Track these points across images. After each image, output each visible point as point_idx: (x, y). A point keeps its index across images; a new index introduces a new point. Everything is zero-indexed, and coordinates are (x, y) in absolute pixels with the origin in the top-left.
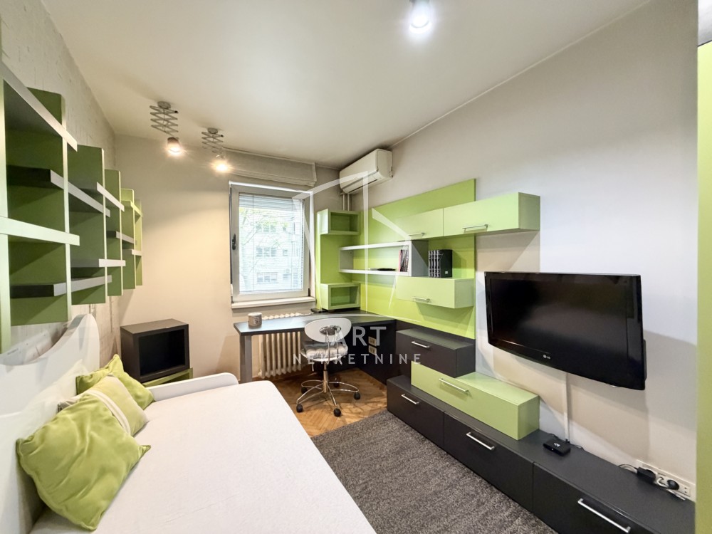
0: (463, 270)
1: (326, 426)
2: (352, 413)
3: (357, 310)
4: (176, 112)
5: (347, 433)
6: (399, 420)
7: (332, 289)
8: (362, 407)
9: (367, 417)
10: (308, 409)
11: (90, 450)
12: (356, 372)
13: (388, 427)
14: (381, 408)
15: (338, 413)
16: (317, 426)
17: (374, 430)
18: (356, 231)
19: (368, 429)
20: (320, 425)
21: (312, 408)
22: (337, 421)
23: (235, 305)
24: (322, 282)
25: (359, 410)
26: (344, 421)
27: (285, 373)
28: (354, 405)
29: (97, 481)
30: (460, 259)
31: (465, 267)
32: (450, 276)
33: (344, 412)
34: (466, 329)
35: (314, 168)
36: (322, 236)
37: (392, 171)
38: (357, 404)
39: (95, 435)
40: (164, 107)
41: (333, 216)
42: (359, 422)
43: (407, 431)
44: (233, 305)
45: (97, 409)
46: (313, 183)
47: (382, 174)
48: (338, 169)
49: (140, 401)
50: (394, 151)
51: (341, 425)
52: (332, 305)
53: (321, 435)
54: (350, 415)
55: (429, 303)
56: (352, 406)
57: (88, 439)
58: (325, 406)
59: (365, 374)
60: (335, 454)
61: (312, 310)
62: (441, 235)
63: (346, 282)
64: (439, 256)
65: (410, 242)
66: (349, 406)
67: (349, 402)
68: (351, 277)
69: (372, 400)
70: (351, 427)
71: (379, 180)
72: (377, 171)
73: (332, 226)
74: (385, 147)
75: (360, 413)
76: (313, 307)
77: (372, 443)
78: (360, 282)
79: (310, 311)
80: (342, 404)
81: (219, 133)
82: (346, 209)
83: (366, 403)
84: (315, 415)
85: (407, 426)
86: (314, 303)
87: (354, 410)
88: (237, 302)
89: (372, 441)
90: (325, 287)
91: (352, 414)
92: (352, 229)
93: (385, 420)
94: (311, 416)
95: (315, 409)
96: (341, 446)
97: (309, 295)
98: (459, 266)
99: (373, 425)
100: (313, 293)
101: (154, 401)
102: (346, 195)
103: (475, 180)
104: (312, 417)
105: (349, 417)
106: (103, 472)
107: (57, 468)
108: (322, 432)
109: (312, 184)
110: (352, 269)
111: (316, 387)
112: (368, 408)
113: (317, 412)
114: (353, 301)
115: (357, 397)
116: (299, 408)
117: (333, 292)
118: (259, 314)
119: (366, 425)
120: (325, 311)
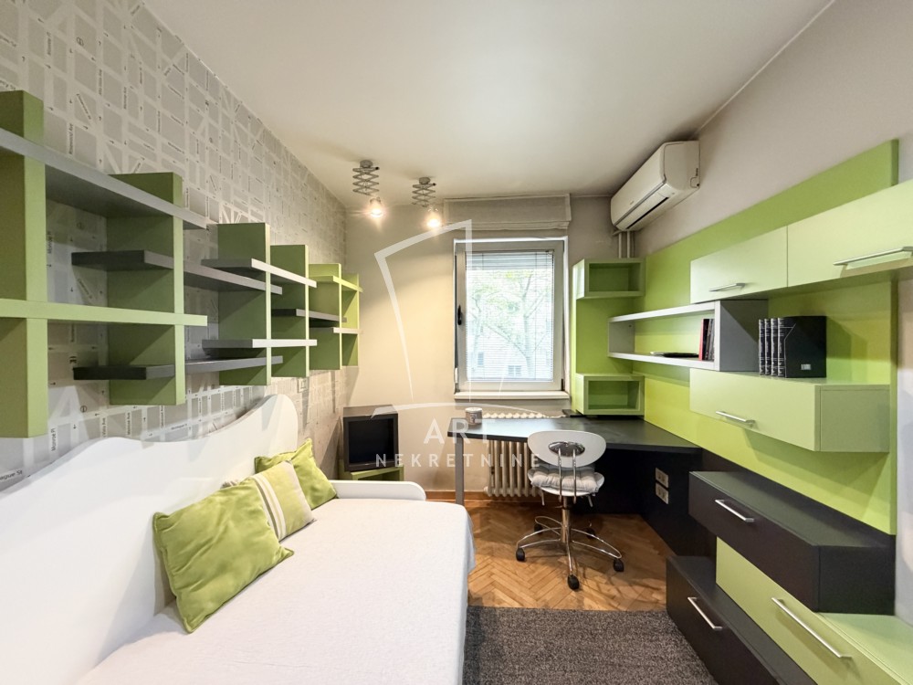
0: (854, 364)
1: (548, 598)
2: (600, 591)
3: (638, 419)
4: (377, 168)
5: (576, 626)
6: (685, 642)
7: (590, 382)
8: (621, 588)
9: (623, 609)
10: (534, 560)
11: (220, 540)
12: (633, 522)
13: (658, 646)
14: (657, 602)
15: (575, 585)
16: (535, 593)
17: (626, 640)
18: (637, 290)
19: (617, 633)
20: (541, 593)
21: (540, 561)
22: (569, 597)
23: (459, 395)
24: (578, 371)
25: (614, 592)
26: (580, 601)
27: (519, 495)
28: (609, 579)
29: (214, 577)
30: (848, 337)
31: (862, 355)
32: (819, 372)
33: (588, 586)
34: (865, 504)
35: (568, 201)
36: (578, 300)
37: (697, 176)
38: (613, 579)
39: (231, 524)
40: (367, 166)
41: (593, 269)
42: (604, 613)
43: (696, 674)
44: (457, 394)
45: (246, 497)
46: (566, 224)
47: (673, 185)
48: (606, 195)
49: (317, 494)
50: (701, 139)
51: (573, 606)
52: (591, 407)
53: (534, 611)
54: (594, 594)
55: (753, 430)
56: (605, 581)
57: (221, 528)
58: (561, 563)
59: (650, 528)
60: (542, 654)
61: (564, 412)
62: (783, 285)
63: (620, 372)
64: (783, 331)
65: (718, 303)
66: (600, 578)
67: (602, 570)
68: (630, 366)
69: (645, 581)
70: (588, 616)
71: (672, 197)
72: (664, 182)
73: (591, 286)
74: (686, 135)
75: (613, 598)
76: (567, 407)
77: (613, 664)
78: (645, 375)
79: (561, 412)
80: (589, 571)
81: (432, 182)
82: (624, 255)
83: (631, 584)
84: (540, 574)
85: (699, 662)
86: (568, 402)
87: (606, 588)
88: (464, 391)
89: (615, 660)
90: (581, 378)
91: (597, 595)
92: (631, 289)
93: (654, 629)
94: (533, 572)
95: (543, 564)
96: (558, 643)
97: (563, 389)
98: (846, 353)
99: (627, 630)
100: (567, 388)
101: (336, 497)
102: (624, 233)
103: (896, 143)
104: (532, 576)
105: (591, 597)
106: (223, 569)
107: (182, 552)
108: (539, 606)
109: (565, 226)
110: (632, 352)
111: (553, 529)
112: (631, 593)
113: (544, 570)
114: (632, 405)
115: (619, 567)
116: (521, 554)
117: (593, 387)
118: (479, 409)
119: (614, 624)
120: (579, 416)
